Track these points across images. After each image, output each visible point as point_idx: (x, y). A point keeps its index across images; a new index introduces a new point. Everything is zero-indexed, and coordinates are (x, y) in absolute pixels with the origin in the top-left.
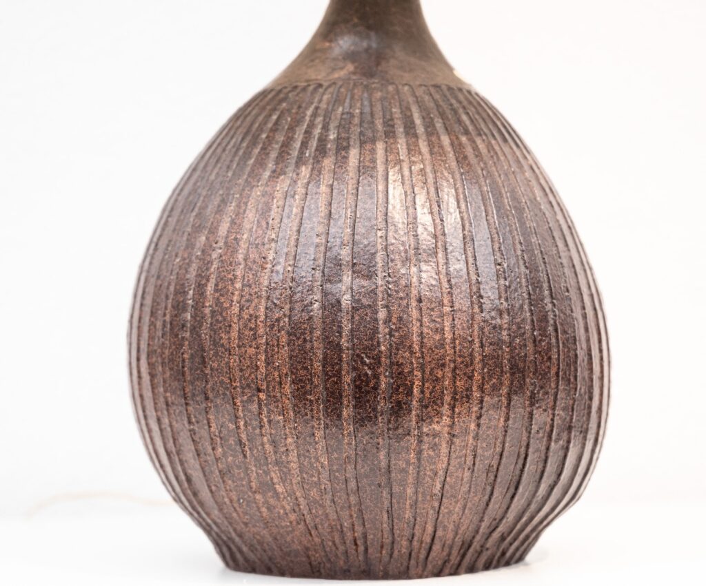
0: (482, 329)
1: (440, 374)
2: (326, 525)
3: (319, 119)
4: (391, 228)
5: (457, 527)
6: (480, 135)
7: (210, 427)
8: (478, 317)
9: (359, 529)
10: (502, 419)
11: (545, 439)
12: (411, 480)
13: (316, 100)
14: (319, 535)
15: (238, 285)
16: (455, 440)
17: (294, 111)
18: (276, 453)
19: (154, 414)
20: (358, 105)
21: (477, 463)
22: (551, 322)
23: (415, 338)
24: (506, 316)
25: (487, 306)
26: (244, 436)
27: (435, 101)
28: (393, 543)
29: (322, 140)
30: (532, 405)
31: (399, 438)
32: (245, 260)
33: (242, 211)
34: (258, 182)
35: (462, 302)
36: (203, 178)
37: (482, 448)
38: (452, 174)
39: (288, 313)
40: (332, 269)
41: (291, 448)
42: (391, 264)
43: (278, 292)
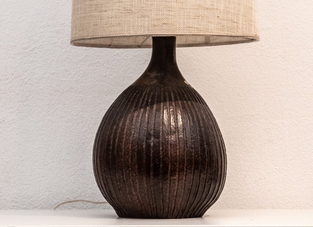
0: (187, 152)
1: (176, 164)
2: (146, 204)
3: (147, 96)
4: (164, 126)
5: (181, 205)
6: (189, 100)
7: (116, 177)
8: (186, 149)
9: (155, 204)
10: (192, 176)
11: (204, 182)
12: (168, 191)
13: (146, 90)
14: (144, 206)
15: (124, 140)
16: (179, 181)
17: (140, 93)
18: (133, 184)
19: (101, 173)
20: (157, 92)
21: (185, 187)
22: (206, 151)
23: (169, 154)
24: (194, 149)
25: (189, 147)
26: (125, 179)
27: (178, 91)
28: (164, 209)
29: (147, 102)
30: (200, 173)
31: (165, 180)
32: (126, 133)
33: (126, 120)
34: (130, 112)
35: (182, 145)
36: (115, 110)
37: (187, 183)
38: (181, 111)
39: (137, 147)
40: (149, 136)
41: (137, 182)
42: (164, 135)
43: (135, 142)
